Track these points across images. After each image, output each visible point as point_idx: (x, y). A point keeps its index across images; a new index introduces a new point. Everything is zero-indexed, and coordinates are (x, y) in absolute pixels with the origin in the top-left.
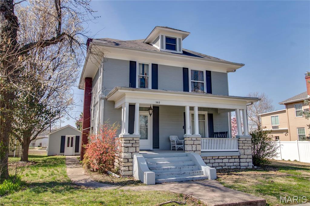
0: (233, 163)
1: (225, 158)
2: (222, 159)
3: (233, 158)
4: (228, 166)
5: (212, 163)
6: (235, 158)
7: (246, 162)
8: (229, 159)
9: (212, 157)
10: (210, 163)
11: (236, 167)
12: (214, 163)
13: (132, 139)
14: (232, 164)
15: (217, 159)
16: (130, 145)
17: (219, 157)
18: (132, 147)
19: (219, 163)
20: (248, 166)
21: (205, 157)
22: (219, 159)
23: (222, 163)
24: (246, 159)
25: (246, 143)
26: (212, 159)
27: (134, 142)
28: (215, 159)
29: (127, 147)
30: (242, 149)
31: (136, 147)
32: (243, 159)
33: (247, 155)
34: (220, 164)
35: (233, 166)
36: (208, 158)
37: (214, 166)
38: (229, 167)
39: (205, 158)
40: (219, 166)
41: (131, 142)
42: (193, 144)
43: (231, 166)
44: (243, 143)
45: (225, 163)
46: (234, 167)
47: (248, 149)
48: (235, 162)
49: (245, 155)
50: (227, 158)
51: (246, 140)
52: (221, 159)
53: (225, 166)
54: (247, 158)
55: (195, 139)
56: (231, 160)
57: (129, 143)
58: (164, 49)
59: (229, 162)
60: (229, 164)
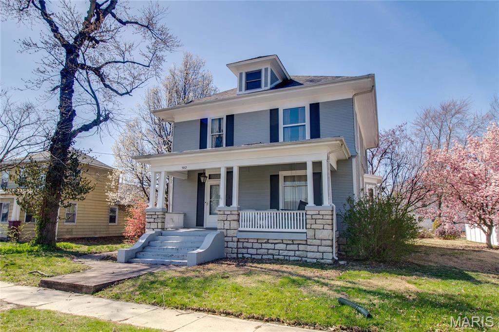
0: (295, 251)
1: (280, 243)
2: (275, 244)
3: (294, 243)
4: (284, 256)
5: (257, 249)
6: (298, 244)
7: (318, 252)
8: (287, 244)
9: (258, 239)
10: (253, 248)
11: (300, 259)
12: (260, 249)
13: (154, 213)
14: (292, 253)
15: (265, 243)
16: (152, 220)
17: (268, 240)
18: (154, 222)
19: (268, 249)
20: (323, 259)
21: (245, 239)
22: (270, 243)
23: (274, 249)
24: (318, 246)
25: (319, 219)
26: (257, 242)
27: (156, 216)
28: (261, 243)
29: (149, 223)
30: (311, 228)
31: (157, 222)
32: (312, 245)
33: (321, 240)
34: (270, 251)
35: (295, 256)
36: (250, 241)
37: (259, 253)
38: (287, 258)
39: (247, 240)
40: (268, 254)
41: (153, 217)
42: (226, 220)
43: (289, 256)
44: (312, 219)
45: (279, 250)
46: (296, 258)
47: (323, 229)
48: (298, 250)
49: (315, 239)
50: (283, 243)
51: (319, 214)
52: (272, 243)
53: (279, 255)
54: (321, 246)
55: (230, 213)
56: (290, 247)
57: (151, 218)
58: (244, 92)
59: (286, 250)
60: (285, 253)
